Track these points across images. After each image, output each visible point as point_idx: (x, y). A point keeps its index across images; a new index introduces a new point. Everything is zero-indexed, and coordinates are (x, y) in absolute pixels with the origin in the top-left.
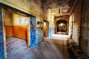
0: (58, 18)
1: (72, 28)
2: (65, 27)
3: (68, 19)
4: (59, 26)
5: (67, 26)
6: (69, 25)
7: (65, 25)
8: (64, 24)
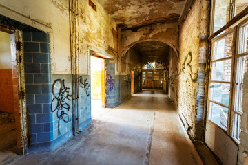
0: (135, 34)
1: (201, 80)
2: (163, 75)
3: (176, 37)
4: (143, 70)
5: (168, 69)
6: (182, 60)
7: (162, 68)
8: (160, 65)
